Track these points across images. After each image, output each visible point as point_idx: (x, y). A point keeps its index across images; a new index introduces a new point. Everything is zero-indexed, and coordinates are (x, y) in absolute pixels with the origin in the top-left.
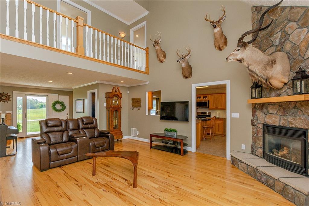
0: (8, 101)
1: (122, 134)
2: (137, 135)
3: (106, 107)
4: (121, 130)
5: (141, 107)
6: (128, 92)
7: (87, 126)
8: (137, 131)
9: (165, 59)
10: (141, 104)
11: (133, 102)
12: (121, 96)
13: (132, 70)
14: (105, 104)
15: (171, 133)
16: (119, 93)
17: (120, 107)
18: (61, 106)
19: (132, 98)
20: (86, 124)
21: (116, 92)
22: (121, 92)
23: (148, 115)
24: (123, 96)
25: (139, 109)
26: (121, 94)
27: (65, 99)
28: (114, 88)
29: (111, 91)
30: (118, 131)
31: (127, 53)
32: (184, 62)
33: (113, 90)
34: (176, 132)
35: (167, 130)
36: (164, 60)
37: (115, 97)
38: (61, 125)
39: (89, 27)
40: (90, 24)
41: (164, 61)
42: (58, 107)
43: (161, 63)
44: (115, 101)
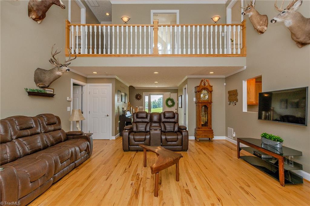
0: (141, 99)
1: (213, 133)
2: (234, 137)
3: (195, 102)
4: (211, 128)
5: (237, 101)
6: (225, 84)
7: (168, 120)
8: (234, 132)
9: (267, 26)
10: (238, 97)
11: (230, 95)
12: (212, 89)
13: (216, 57)
14: (195, 99)
15: (271, 143)
16: (208, 86)
17: (209, 102)
18: (171, 102)
19: (229, 90)
20: (167, 118)
21: (205, 85)
22: (211, 85)
23: (246, 111)
24: (214, 88)
25: (235, 104)
26: (212, 86)
27: (174, 96)
28: (202, 81)
29: (198, 85)
30: (208, 129)
31: (223, 38)
32: (288, 18)
33: (201, 83)
34: (281, 141)
35: (264, 136)
36: (266, 28)
37: (205, 90)
38: (147, 118)
39: (178, 26)
40: (178, 23)
41: (265, 30)
42: (170, 103)
43: (262, 34)
44: (204, 95)
